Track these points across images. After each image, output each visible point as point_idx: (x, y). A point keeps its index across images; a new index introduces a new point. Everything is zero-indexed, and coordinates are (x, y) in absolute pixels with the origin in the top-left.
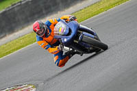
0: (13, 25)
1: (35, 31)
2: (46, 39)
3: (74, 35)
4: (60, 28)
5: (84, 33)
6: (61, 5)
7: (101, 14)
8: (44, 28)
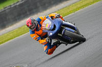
0: (5, 22)
1: (28, 26)
2: (37, 32)
3: (58, 30)
4: (47, 24)
5: (66, 28)
6: (40, 8)
7: (70, 15)
8: (35, 23)
